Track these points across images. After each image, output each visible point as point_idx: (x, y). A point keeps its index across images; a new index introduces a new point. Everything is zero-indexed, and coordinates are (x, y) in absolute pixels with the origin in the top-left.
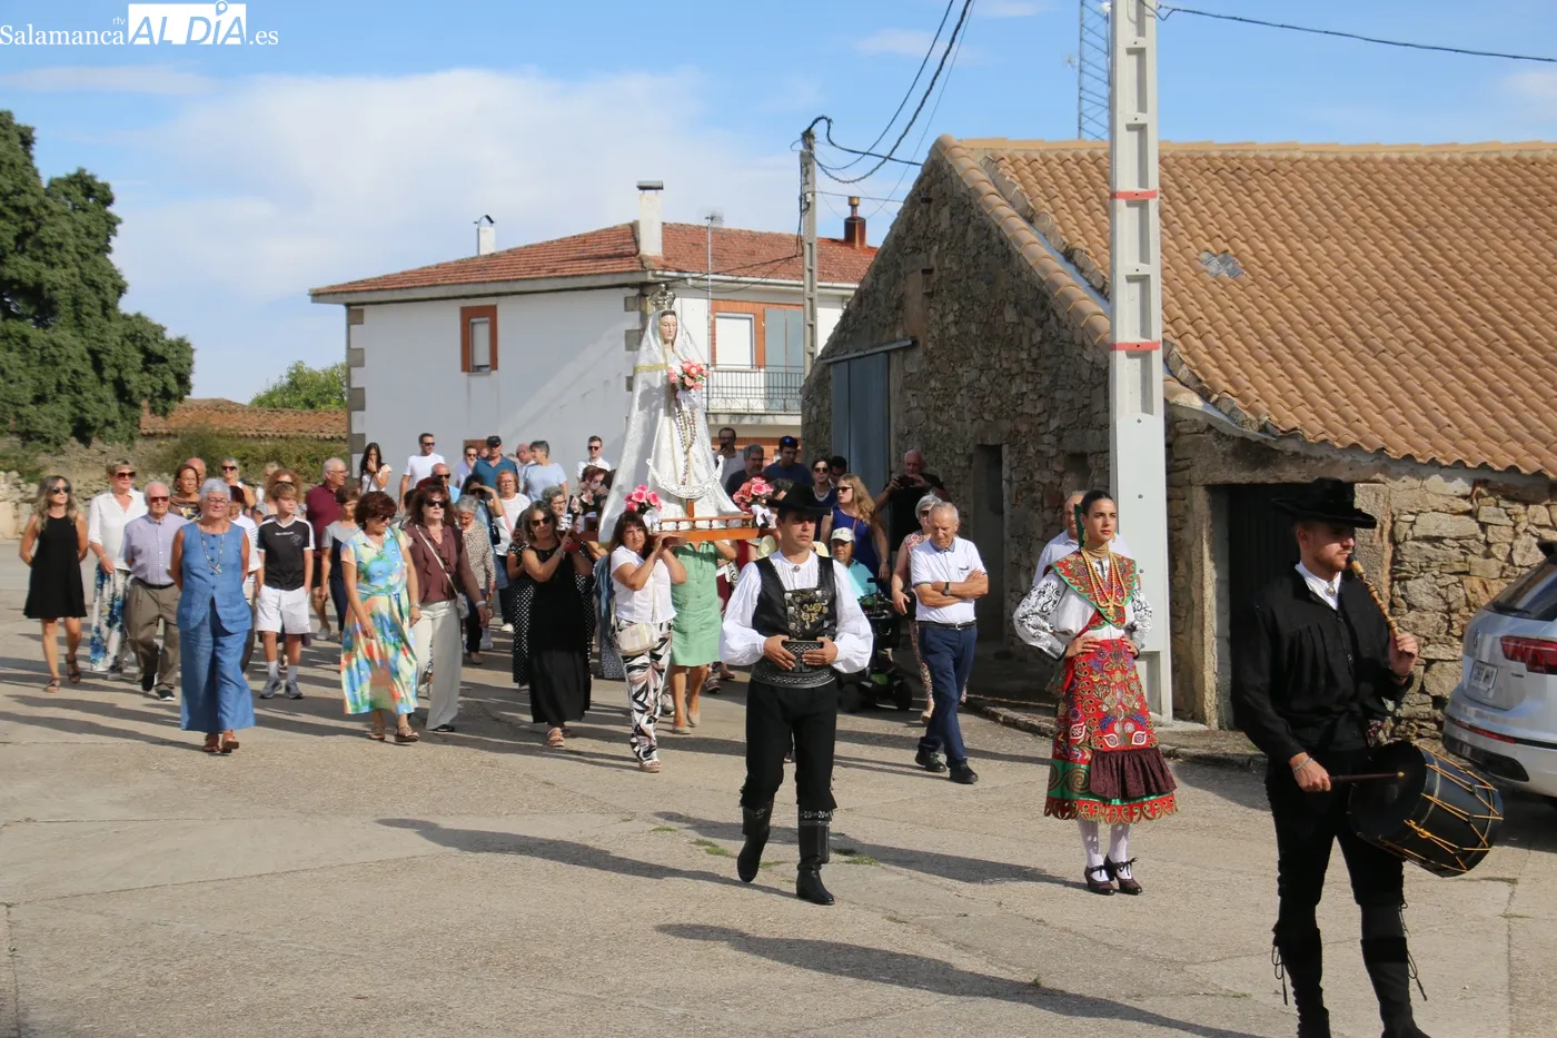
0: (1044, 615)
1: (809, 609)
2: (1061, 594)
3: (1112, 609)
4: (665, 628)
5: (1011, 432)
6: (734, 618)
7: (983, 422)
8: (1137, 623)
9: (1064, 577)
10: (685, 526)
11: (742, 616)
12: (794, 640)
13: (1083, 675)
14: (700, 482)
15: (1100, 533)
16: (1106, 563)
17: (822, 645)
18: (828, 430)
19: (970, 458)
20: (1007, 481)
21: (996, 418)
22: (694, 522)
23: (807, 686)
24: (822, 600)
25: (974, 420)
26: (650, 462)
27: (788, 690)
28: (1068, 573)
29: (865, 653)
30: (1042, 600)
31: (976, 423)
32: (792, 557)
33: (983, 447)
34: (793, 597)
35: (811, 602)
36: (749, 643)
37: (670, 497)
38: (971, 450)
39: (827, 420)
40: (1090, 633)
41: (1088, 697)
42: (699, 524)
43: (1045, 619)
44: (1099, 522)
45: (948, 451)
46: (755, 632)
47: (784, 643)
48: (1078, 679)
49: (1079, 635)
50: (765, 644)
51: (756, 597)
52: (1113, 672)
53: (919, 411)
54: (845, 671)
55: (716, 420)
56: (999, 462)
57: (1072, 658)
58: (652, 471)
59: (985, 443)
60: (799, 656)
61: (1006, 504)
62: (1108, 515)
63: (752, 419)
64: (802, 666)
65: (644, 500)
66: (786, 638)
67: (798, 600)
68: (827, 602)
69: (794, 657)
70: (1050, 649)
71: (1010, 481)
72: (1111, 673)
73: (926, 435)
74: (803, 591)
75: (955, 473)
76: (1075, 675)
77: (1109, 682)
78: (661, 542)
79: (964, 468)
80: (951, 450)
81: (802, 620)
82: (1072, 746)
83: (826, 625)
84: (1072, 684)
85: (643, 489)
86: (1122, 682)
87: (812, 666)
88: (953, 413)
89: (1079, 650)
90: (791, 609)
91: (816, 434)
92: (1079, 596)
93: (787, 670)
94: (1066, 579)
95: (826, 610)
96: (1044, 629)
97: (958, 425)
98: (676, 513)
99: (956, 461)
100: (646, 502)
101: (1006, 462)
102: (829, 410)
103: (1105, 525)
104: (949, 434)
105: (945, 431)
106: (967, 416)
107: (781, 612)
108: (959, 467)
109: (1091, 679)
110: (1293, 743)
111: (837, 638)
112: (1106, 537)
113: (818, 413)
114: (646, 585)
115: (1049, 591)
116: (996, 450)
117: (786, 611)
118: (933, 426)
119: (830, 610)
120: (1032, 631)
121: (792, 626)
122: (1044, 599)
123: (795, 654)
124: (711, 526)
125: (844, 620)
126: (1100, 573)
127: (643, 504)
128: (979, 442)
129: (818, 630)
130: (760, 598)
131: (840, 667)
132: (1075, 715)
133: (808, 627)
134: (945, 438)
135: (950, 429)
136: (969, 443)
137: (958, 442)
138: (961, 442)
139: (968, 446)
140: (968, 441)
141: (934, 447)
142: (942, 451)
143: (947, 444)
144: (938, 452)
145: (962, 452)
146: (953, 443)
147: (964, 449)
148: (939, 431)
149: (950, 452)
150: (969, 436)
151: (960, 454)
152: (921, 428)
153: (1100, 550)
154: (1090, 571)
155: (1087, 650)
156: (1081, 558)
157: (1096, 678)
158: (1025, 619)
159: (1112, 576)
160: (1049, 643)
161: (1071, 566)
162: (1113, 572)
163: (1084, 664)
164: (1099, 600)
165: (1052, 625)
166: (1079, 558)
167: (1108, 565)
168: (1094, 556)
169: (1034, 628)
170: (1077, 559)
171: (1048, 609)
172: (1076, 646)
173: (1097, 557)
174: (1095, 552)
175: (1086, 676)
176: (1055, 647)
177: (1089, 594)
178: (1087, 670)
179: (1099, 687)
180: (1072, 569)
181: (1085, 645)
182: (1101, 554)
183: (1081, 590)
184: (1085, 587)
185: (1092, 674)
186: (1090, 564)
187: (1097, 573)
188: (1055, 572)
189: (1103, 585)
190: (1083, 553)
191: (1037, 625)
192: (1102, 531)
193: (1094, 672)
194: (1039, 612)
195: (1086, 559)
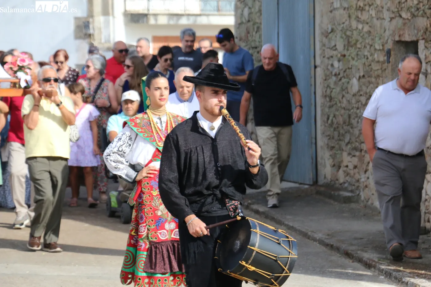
0: (122, 154)
2: (133, 139)
5: (427, 29)
7: (400, 21)
9: (134, 128)
13: (147, 191)
15: (158, 100)
16: (164, 119)
18: (259, 29)
19: (388, 53)
21: (413, 16)
25: (392, 19)
28: (137, 125)
31: (394, 22)
33: (400, 43)
38: (390, 45)
39: (257, 21)
40: (153, 164)
41: (149, 205)
44: (157, 93)
45: (368, 47)
48: (144, 193)
49: (146, 165)
53: (341, 11)
55: (156, 20)
59: (403, 39)
62: (163, 89)
63: (188, 19)
70: (127, 175)
73: (348, 33)
75: (375, 67)
76: (141, 191)
79: (383, 63)
82: (139, 239)
84: (140, 197)
88: (373, 13)
89: (144, 174)
91: (248, 33)
92: (144, 139)
96: (122, 163)
97: (377, 23)
99: (376, 56)
103: (162, 95)
104: (370, 32)
105: (366, 28)
106: (386, 15)
108: (378, 62)
109: (151, 194)
110: (187, 209)
112: (162, 103)
113: (250, 14)
115: (124, 138)
116: (413, 45)
118: (354, 24)
120: (114, 164)
126: (159, 125)
128: (397, 39)
132: (142, 218)
134: (366, 35)
135: (370, 27)
136: (388, 40)
137: (377, 39)
138: (380, 39)
139: (387, 43)
140: (386, 38)
141: (355, 44)
142: (363, 47)
143: (367, 41)
144: (359, 48)
145: (381, 48)
146: (373, 39)
147: (383, 45)
148: (360, 30)
149: (370, 48)
150: (387, 33)
151: (380, 50)
152: (343, 27)
153: (160, 111)
154: (152, 124)
155: (149, 175)
156: (147, 116)
157: (155, 193)
158: (109, 157)
159: (167, 127)
160: (125, 171)
161: (138, 121)
162: (169, 124)
163: (148, 183)
164: (157, 142)
165: (126, 160)
166: (144, 116)
167: (165, 121)
168: (155, 114)
169: (115, 162)
170: (143, 116)
171: (123, 149)
172: (142, 173)
173: (158, 115)
174: (156, 112)
175: (149, 192)
176: (130, 174)
177: (150, 138)
178: (149, 187)
179: (157, 199)
180: (139, 123)
181: (148, 172)
182: (160, 113)
183: (145, 136)
184: (147, 134)
185: (153, 190)
186: (152, 120)
187: (157, 125)
188: (129, 125)
189: (161, 133)
190: (148, 113)
191: (115, 160)
192: (160, 99)
193: (154, 189)
194: (117, 152)
195: (150, 117)
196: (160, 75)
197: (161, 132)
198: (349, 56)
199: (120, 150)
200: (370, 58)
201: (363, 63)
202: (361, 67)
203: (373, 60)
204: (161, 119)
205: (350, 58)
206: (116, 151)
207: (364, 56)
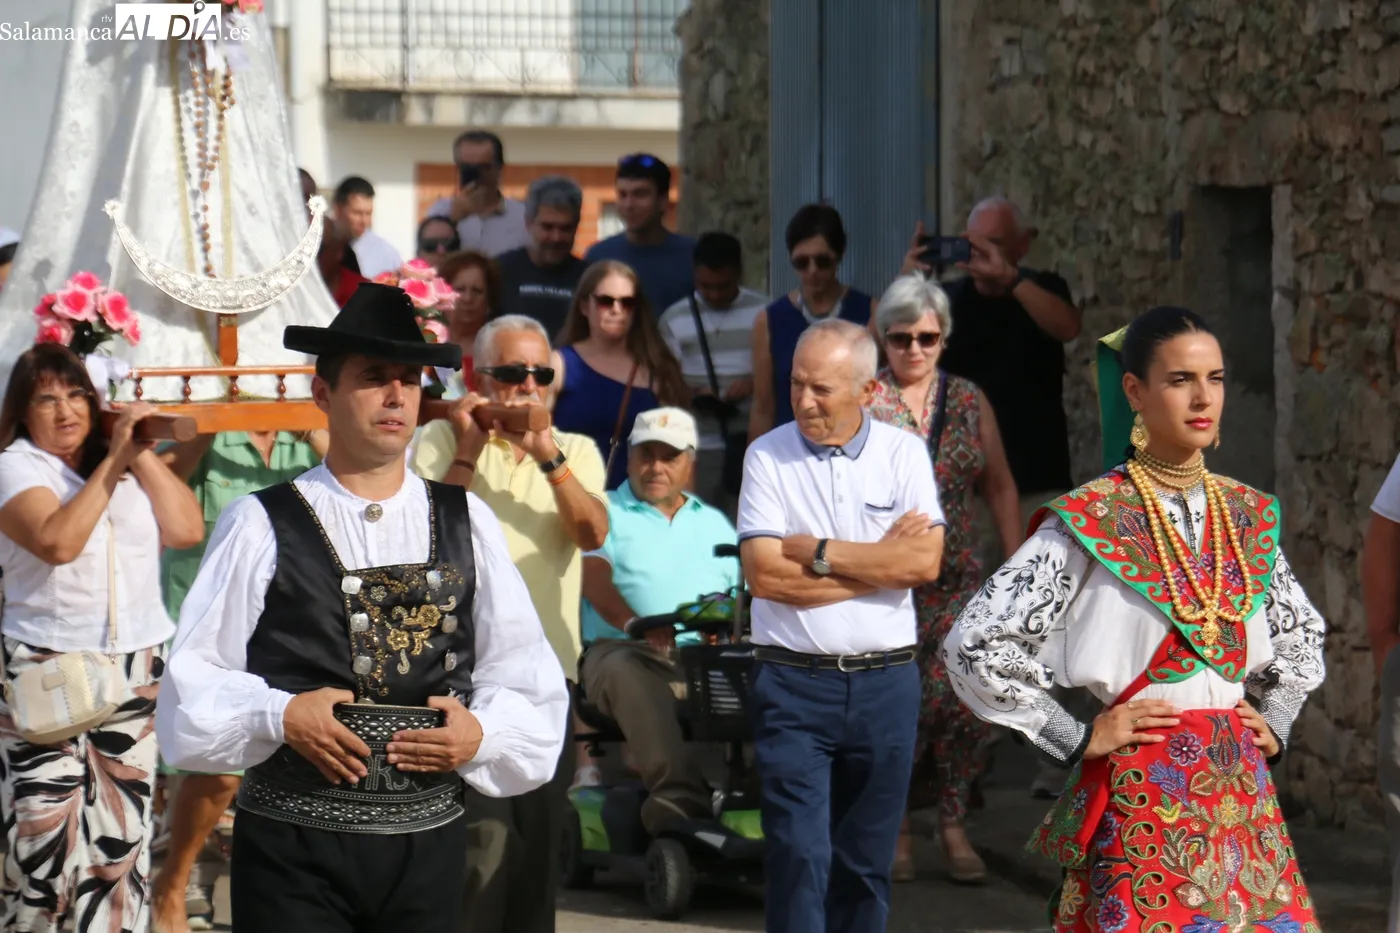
1: (407, 621)
2: (1076, 584)
3: (1212, 626)
4: (140, 667)
5: (1299, 148)
6: (198, 644)
7: (1215, 123)
8: (1281, 664)
9: (1083, 538)
10: (208, 389)
11: (222, 637)
12: (368, 702)
13: (1135, 805)
14: (257, 268)
15: (1184, 427)
16: (1197, 503)
17: (440, 718)
18: (758, 143)
19: (1176, 226)
20: (1285, 292)
21: (1257, 106)
22: (234, 378)
23: (389, 831)
24: (441, 598)
25: (1187, 115)
26: (115, 209)
27: (342, 838)
28: (1094, 527)
29: (548, 744)
30: (1025, 601)
31: (1195, 124)
32: (357, 478)
33: (1214, 194)
34: (365, 587)
35: (413, 601)
36: (246, 709)
37: (167, 309)
38: (1180, 199)
39: (755, 115)
40: (1152, 692)
42: (248, 385)
43: (1031, 650)
44: (1181, 397)
45: (1111, 205)
46: (258, 681)
47: (340, 710)
48: (1121, 816)
49: (1123, 698)
50: (288, 712)
51: (261, 589)
52: (1216, 799)
53: (1025, 88)
54: (494, 790)
55: (429, 111)
56: (1264, 235)
57: (1105, 758)
58: (122, 235)
59: (1223, 182)
60: (379, 747)
61: (1282, 361)
62: (1203, 379)
63: (534, 111)
64: (387, 772)
65: (86, 315)
66: (346, 696)
67: (379, 595)
68: (453, 602)
69: (365, 749)
70: (1045, 734)
71: (1295, 294)
72: (1211, 801)
73: (1048, 159)
74: (392, 573)
75: (1132, 270)
76: (1111, 807)
77: (1206, 826)
78: (128, 431)
79: (1159, 256)
80: (1120, 201)
81: (388, 650)
83: (452, 660)
84: (1103, 829)
85: (88, 283)
86: (1238, 827)
87: (412, 775)
88: (1127, 94)
89: (1125, 734)
90: (360, 620)
91: (725, 156)
92: (1126, 589)
93: (346, 784)
94: (1091, 544)
95: (450, 624)
97: (1141, 127)
98: (186, 354)
99: (1135, 234)
100: (93, 319)
101: (1282, 237)
102: (763, 84)
103: (1199, 405)
104: (1114, 157)
105: (1105, 145)
106: (1170, 101)
107: (330, 626)
108: (1143, 253)
109: (1156, 818)
111: (476, 702)
112: (1200, 438)
113: (731, 93)
114: (90, 547)
115: (1044, 575)
116: (1260, 197)
117: (345, 623)
118: (1066, 130)
119: (461, 626)
120: (999, 685)
121: (363, 663)
122: (1028, 599)
123: (370, 739)
124: (281, 390)
125: (491, 653)
126: (1180, 527)
127: (86, 324)
128: (1204, 178)
129: (432, 677)
130: (273, 592)
131: (482, 780)
133: (404, 668)
134: (1105, 167)
135: (1118, 139)
136: (1174, 182)
137: (1140, 179)
138: (1149, 179)
139: (1171, 191)
140: (1169, 177)
141: (1070, 195)
142: (1093, 207)
143: (1108, 186)
144: (1081, 209)
145: (1153, 208)
146: (1125, 181)
147: (1158, 201)
148: (1084, 148)
149: (1117, 208)
150: (1173, 160)
151: (1148, 215)
152: (1031, 139)
153: (1182, 470)
154: (1155, 522)
155: (1146, 737)
156: (1131, 488)
157: (1170, 813)
158: (981, 653)
159: (1213, 536)
160: (1042, 717)
161: (1101, 509)
162: (1217, 526)
163: (1138, 775)
164: (1177, 601)
165: (1048, 670)
166: (1123, 488)
167: (1202, 509)
168: (1163, 485)
169: (1002, 676)
170: (1118, 491)
171: (1041, 624)
172: (1115, 727)
173: (1173, 488)
174: (1166, 473)
175: (1144, 809)
176: (1059, 729)
177: (1152, 584)
178: (1145, 791)
179: (1178, 838)
180: (1105, 516)
181: (1140, 723)
182: (1182, 480)
183: (1130, 574)
184: (1140, 567)
185: (1160, 804)
186: (1154, 505)
187: (1173, 529)
188: (1061, 523)
189: (1190, 562)
190: (1135, 476)
191: (1010, 668)
192: (1189, 422)
193: (1166, 799)
194: (1017, 633)
195: (1144, 491)
196: (1190, 324)
197: (1191, 558)
198: (1050, 232)
199: (1033, 625)
200: (1117, 242)
201: (1095, 256)
202: (1087, 270)
203: (1127, 249)
204: (1185, 502)
205: (1052, 240)
206: (1014, 631)
207: (1099, 234)
